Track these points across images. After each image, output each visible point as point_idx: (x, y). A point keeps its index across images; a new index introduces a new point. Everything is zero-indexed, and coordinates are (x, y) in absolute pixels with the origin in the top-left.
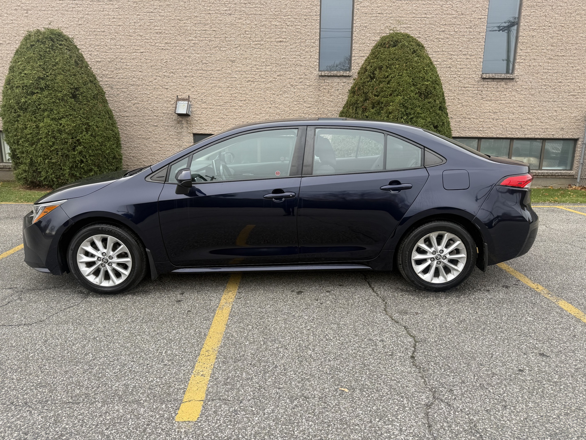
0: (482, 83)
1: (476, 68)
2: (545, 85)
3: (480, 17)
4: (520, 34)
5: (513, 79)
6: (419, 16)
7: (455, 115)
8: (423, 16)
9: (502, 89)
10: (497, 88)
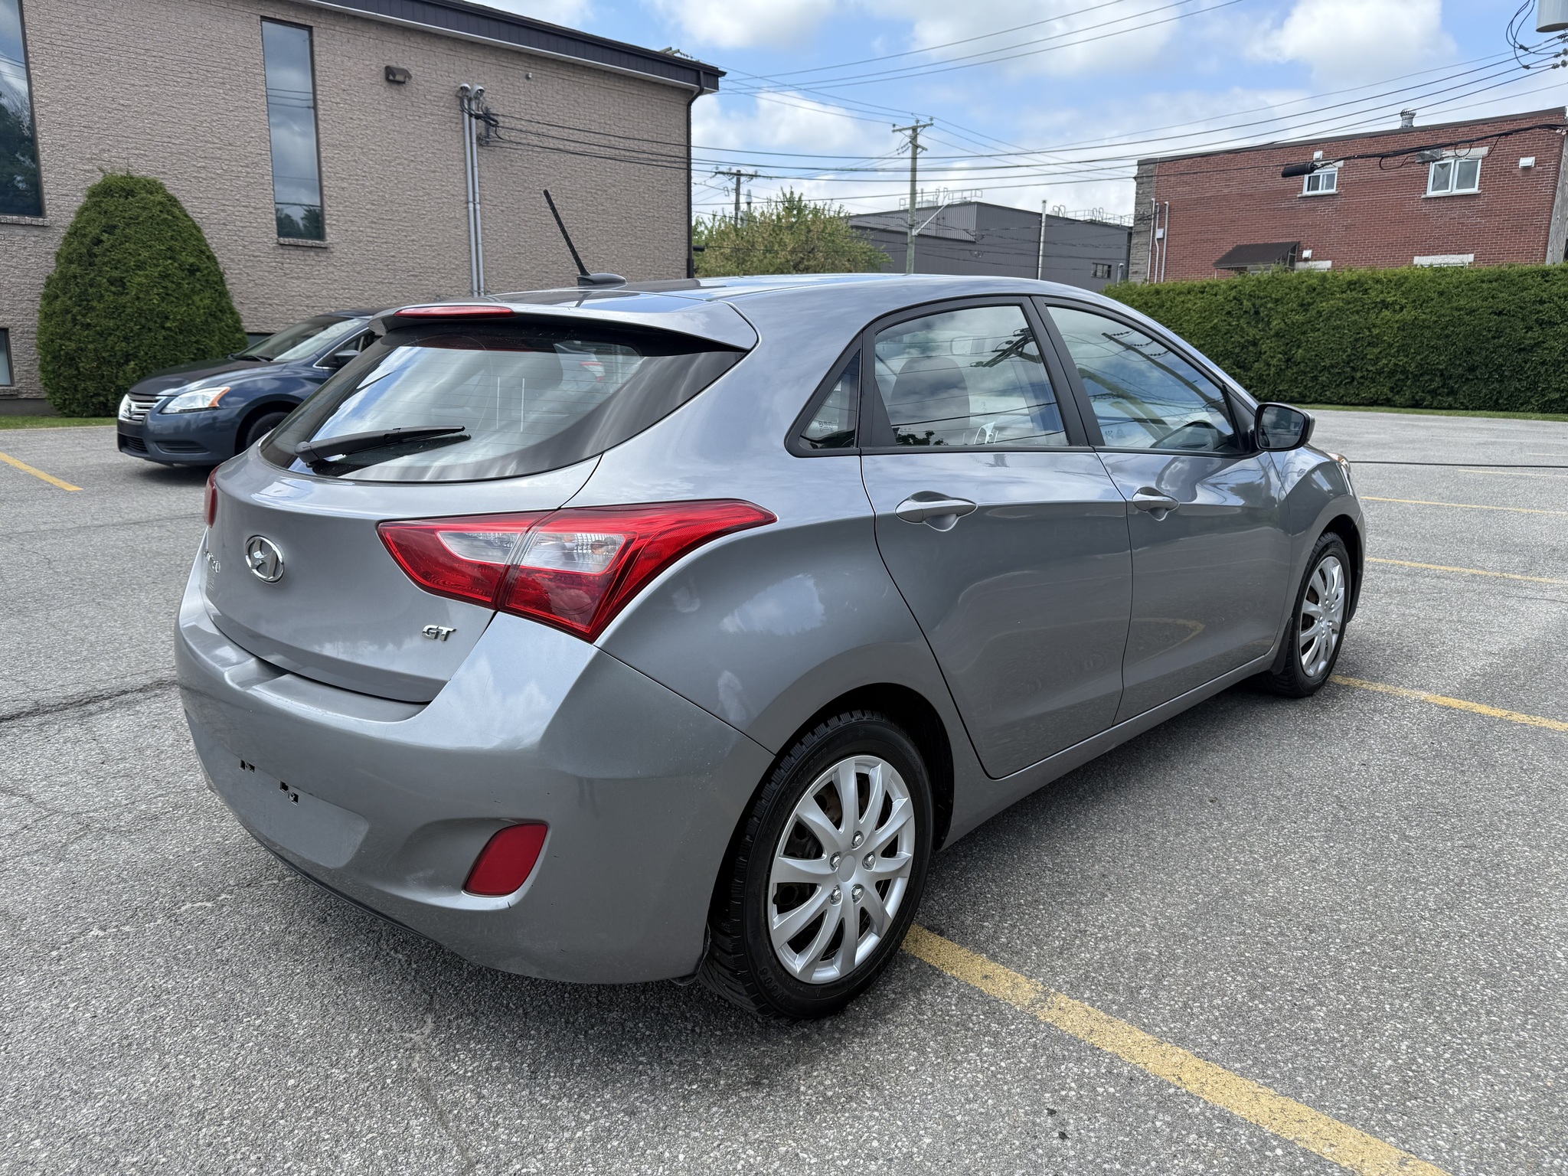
0: (281, 251)
1: (269, 228)
2: (373, 260)
3: (259, 152)
4: (325, 183)
5: (326, 248)
6: (158, 139)
7: (247, 298)
8: (166, 140)
9: (313, 263)
10: (305, 260)
